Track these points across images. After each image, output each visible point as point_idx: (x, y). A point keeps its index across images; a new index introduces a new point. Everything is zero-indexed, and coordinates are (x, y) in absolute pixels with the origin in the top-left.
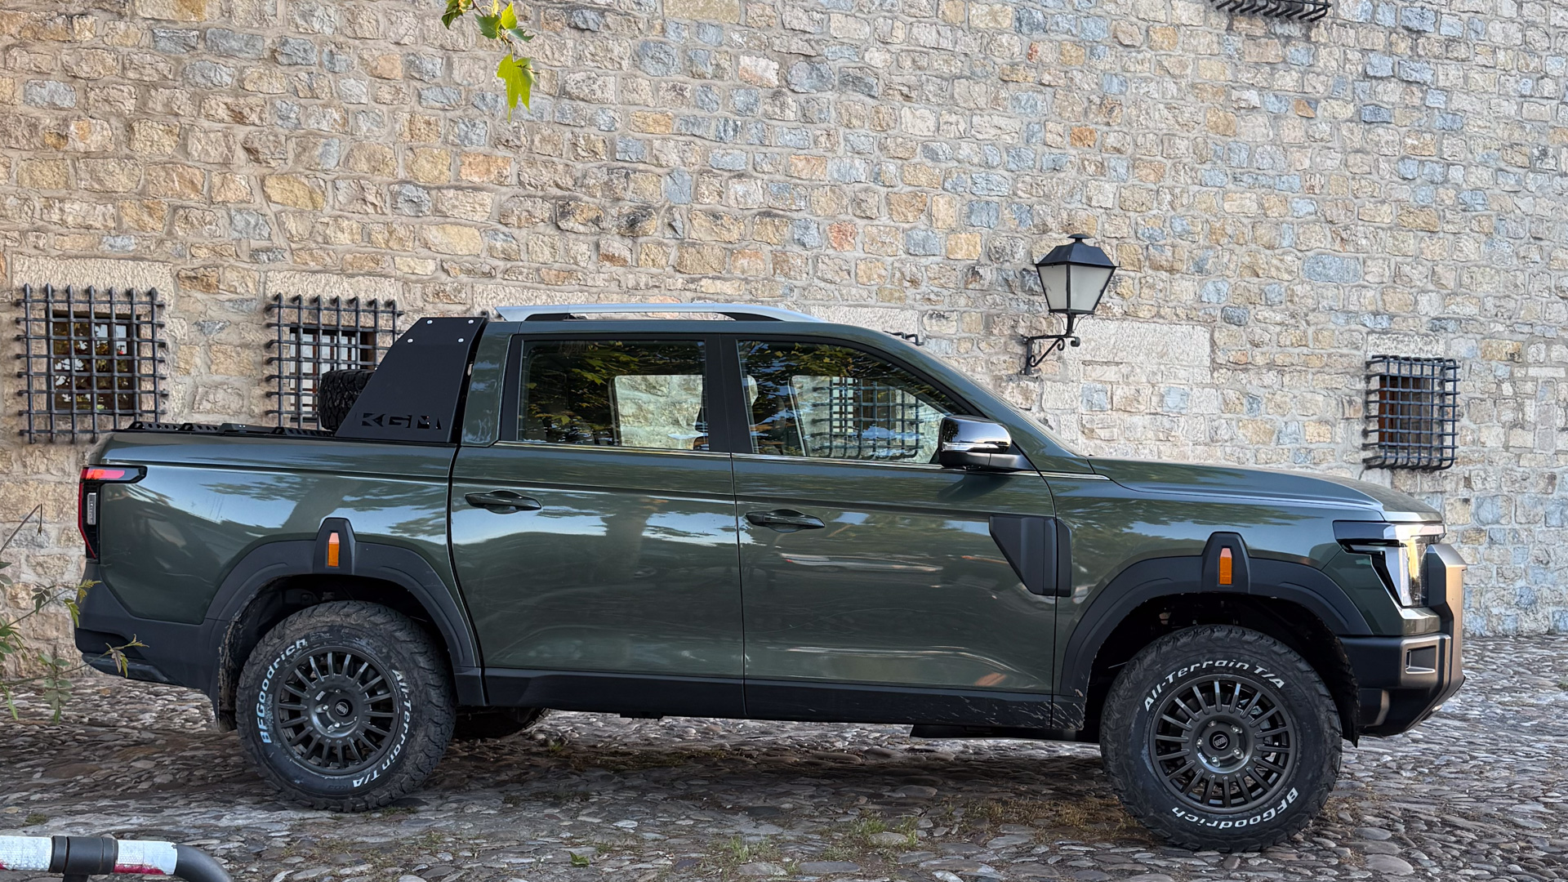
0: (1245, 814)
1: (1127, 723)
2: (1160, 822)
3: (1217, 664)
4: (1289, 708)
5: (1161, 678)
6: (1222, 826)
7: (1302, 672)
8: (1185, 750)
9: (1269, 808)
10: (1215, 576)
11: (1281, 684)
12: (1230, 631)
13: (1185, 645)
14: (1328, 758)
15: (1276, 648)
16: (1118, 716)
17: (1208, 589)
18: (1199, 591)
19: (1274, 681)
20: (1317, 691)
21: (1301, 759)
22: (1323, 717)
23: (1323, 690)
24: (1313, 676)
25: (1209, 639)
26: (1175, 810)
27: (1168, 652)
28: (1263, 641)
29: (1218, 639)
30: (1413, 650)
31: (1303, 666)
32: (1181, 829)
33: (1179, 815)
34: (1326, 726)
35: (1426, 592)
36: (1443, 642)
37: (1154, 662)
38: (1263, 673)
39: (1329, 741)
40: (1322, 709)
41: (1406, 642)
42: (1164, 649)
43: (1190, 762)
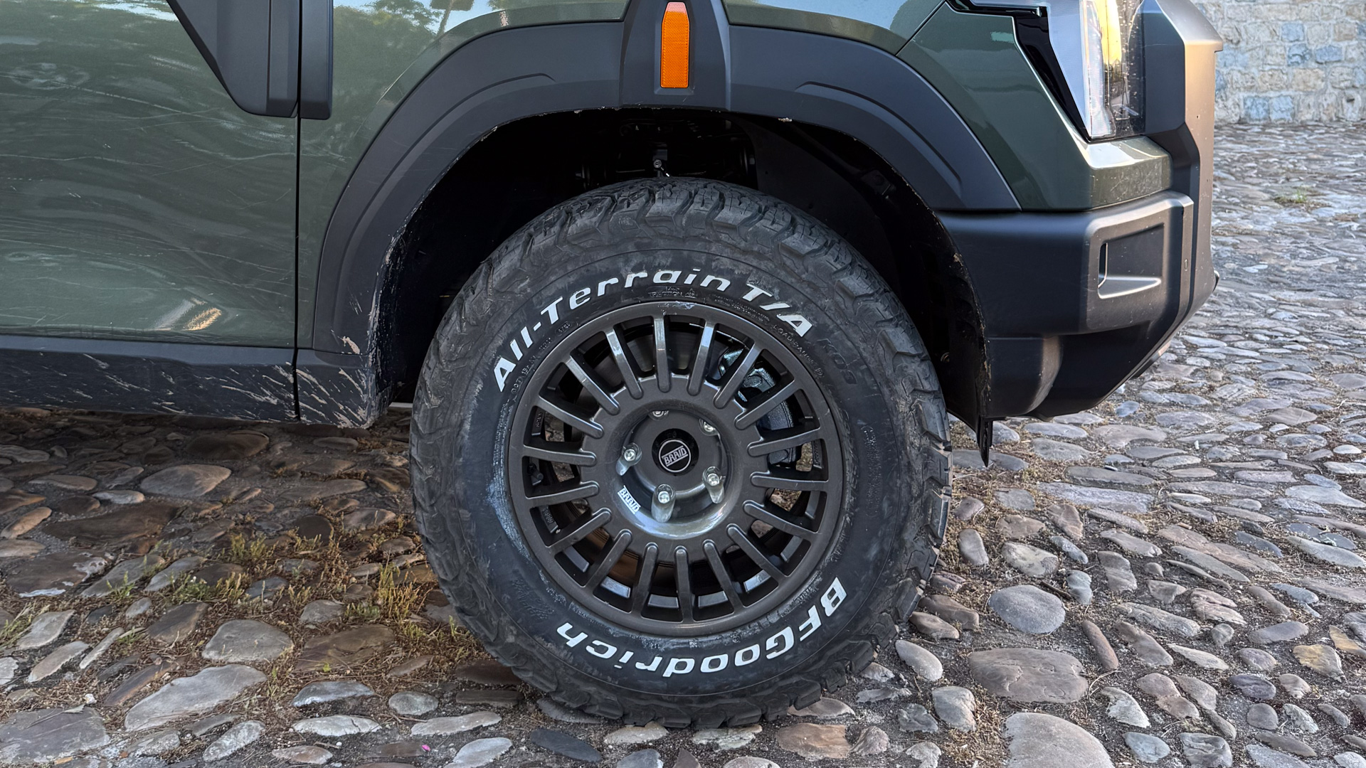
0: (728, 638)
1: (454, 419)
2: (530, 658)
3: (657, 279)
4: (825, 382)
5: (531, 313)
6: (670, 670)
7: (855, 298)
8: (589, 484)
9: (781, 625)
10: (650, 69)
11: (804, 327)
12: (690, 199)
13: (586, 233)
14: (915, 507)
15: (794, 241)
16: (436, 401)
17: (636, 99)
18: (615, 105)
19: (788, 319)
20: (889, 345)
21: (854, 506)
22: (903, 407)
23: (902, 340)
24: (880, 308)
25: (641, 217)
26: (563, 630)
27: (547, 250)
28: (764, 224)
29: (661, 219)
30: (1112, 242)
31: (856, 283)
32: (577, 676)
33: (573, 642)
34: (911, 430)
35: (1140, 102)
36: (1177, 212)
37: (515, 274)
38: (762, 299)
39: (918, 466)
40: (902, 387)
41: (1100, 223)
42: (540, 241)
43: (600, 513)
